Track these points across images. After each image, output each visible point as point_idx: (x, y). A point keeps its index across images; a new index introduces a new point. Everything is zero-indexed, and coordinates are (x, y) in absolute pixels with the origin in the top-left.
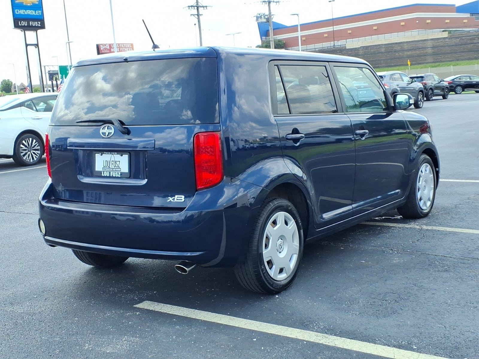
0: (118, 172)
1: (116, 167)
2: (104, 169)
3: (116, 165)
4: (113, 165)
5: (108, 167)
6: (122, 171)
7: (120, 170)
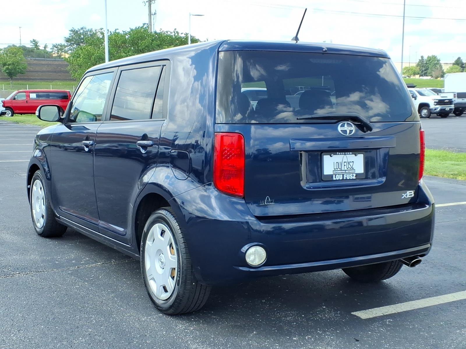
0: (352, 174)
1: (349, 169)
2: (334, 172)
3: (349, 166)
4: (345, 167)
5: (340, 169)
6: (357, 172)
7: (354, 171)
